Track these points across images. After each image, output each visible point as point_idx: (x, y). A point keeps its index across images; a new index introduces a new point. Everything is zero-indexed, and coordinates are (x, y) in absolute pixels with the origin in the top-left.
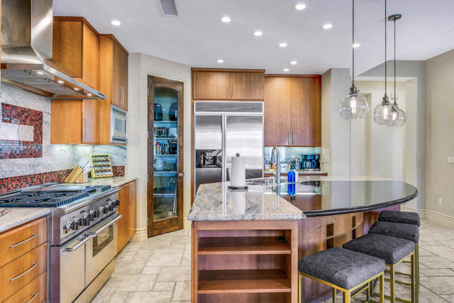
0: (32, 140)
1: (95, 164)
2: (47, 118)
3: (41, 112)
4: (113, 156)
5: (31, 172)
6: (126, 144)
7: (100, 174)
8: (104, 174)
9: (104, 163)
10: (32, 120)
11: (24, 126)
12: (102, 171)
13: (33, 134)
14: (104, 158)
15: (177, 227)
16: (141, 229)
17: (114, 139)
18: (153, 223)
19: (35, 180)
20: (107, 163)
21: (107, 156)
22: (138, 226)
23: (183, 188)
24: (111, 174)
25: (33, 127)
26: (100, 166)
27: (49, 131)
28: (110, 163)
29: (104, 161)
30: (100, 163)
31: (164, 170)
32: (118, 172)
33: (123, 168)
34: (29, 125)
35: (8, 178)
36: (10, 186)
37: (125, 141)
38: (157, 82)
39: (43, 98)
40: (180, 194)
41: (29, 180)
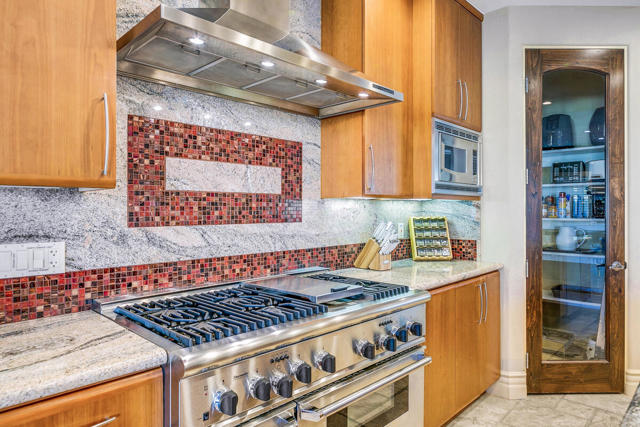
0: (278, 191)
1: (420, 234)
2: (310, 153)
3: (300, 144)
4: (455, 221)
5: (278, 248)
6: (478, 198)
7: (427, 254)
8: (436, 254)
9: (436, 233)
10: (276, 157)
11: (259, 167)
12: (430, 249)
13: (279, 181)
14: (435, 225)
15: (605, 387)
16: (510, 374)
17: (438, 186)
18: (542, 365)
19: (284, 262)
20: (442, 233)
21: (443, 220)
22: (503, 365)
23: (623, 298)
24: (447, 253)
25: (279, 170)
26: (427, 238)
27: (317, 175)
28: (447, 234)
29: (436, 230)
30: (428, 234)
31: (578, 250)
32: (463, 251)
33: (473, 244)
34: (271, 165)
35: (223, 259)
36: (227, 272)
37: (477, 190)
38: (549, 62)
39: (303, 118)
40: (614, 309)
41: (272, 261)
